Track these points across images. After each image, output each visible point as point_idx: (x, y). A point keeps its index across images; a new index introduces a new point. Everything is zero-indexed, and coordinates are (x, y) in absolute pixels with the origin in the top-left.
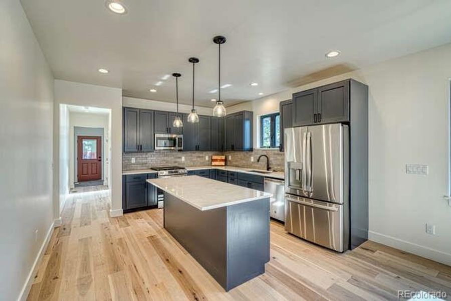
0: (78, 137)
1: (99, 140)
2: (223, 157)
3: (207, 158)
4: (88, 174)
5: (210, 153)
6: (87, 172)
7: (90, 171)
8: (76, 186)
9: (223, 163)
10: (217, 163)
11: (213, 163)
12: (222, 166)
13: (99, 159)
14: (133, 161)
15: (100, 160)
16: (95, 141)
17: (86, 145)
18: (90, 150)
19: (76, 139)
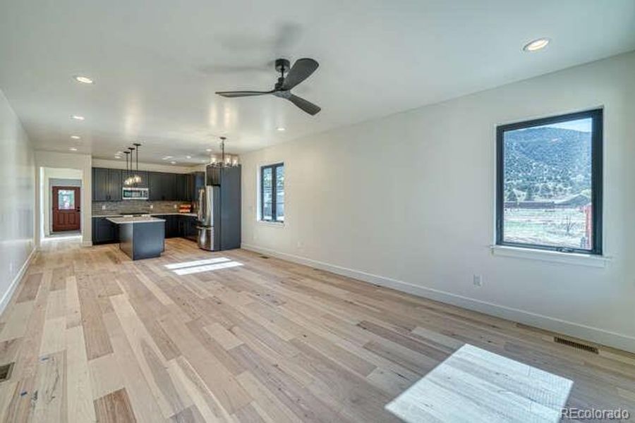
0: (54, 188)
1: (77, 191)
2: (190, 206)
3: (176, 206)
4: (64, 224)
5: (179, 203)
6: (64, 222)
7: (67, 220)
8: (51, 234)
9: (189, 211)
10: (184, 211)
11: (181, 211)
12: (188, 213)
13: (78, 209)
14: (104, 207)
15: (79, 211)
16: (72, 192)
17: (63, 195)
18: (67, 201)
19: (51, 189)
